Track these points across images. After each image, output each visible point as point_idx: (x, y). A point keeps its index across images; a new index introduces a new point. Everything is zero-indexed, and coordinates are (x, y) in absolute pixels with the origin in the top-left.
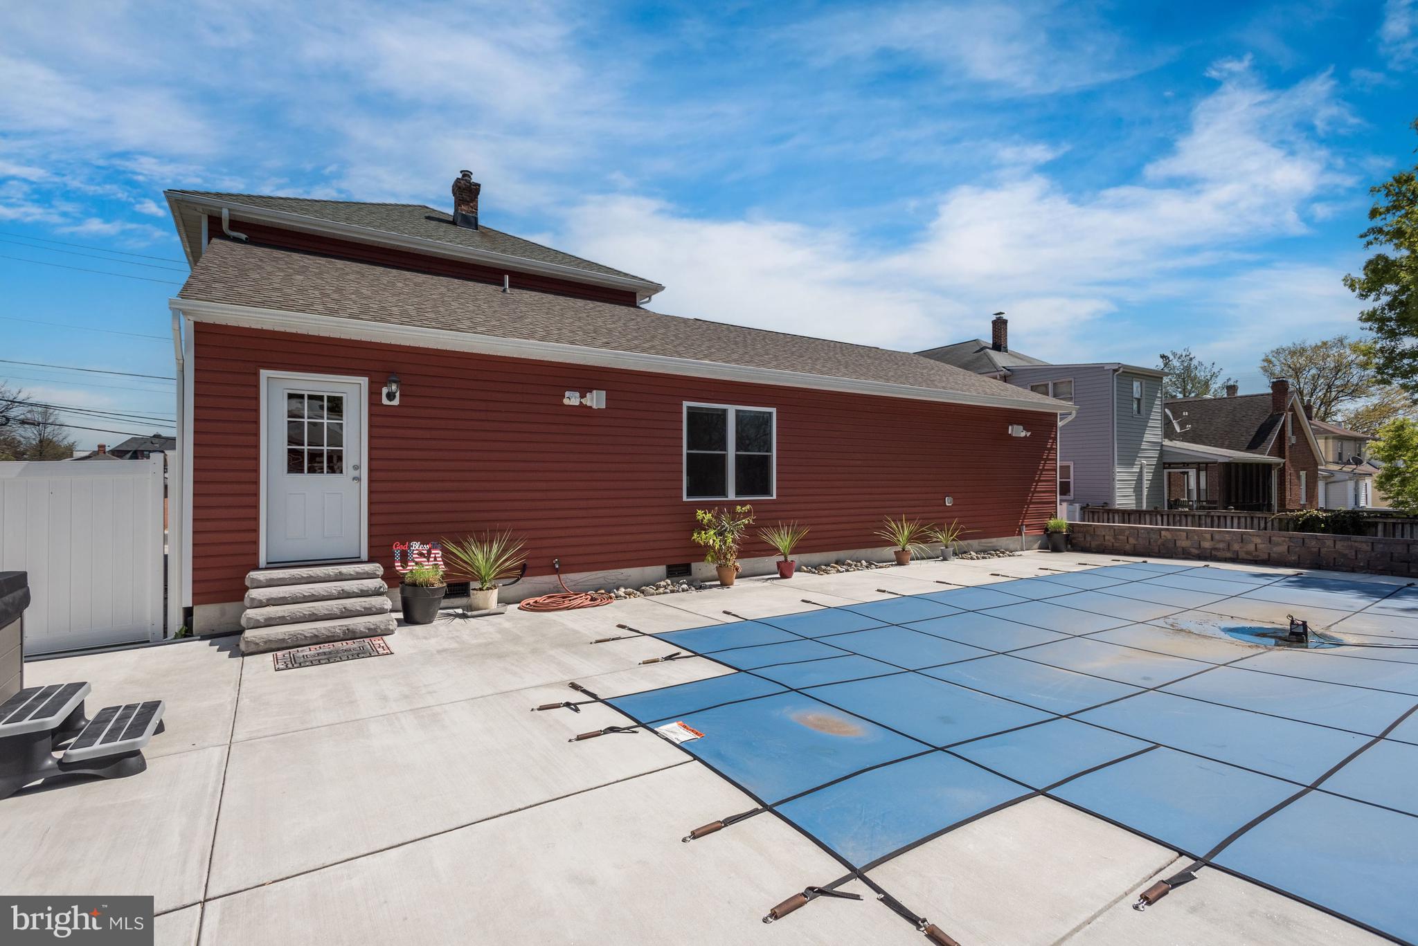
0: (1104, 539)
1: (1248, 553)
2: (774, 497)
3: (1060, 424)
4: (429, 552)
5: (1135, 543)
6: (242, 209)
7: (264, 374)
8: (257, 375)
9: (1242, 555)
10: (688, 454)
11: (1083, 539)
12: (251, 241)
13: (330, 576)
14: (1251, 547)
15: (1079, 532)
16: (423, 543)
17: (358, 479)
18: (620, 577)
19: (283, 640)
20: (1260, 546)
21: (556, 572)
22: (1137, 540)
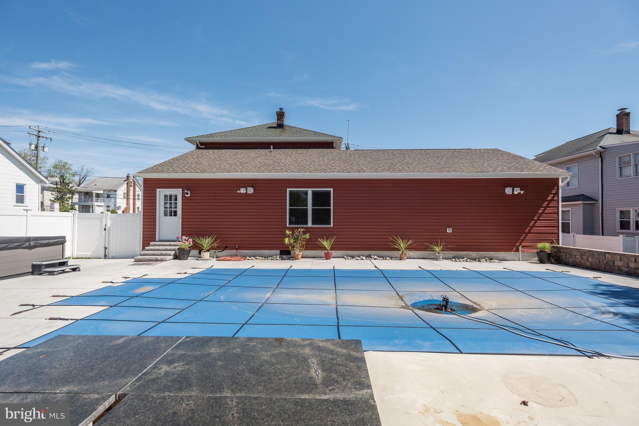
0: (576, 258)
2: (332, 226)
3: (561, 184)
4: (188, 239)
5: (592, 261)
6: (203, 139)
7: (158, 190)
8: (156, 190)
10: (289, 209)
11: (565, 257)
12: (206, 148)
13: (168, 244)
15: (563, 253)
16: (186, 237)
17: (180, 218)
18: (261, 253)
19: (141, 259)
21: (237, 249)
22: (593, 259)
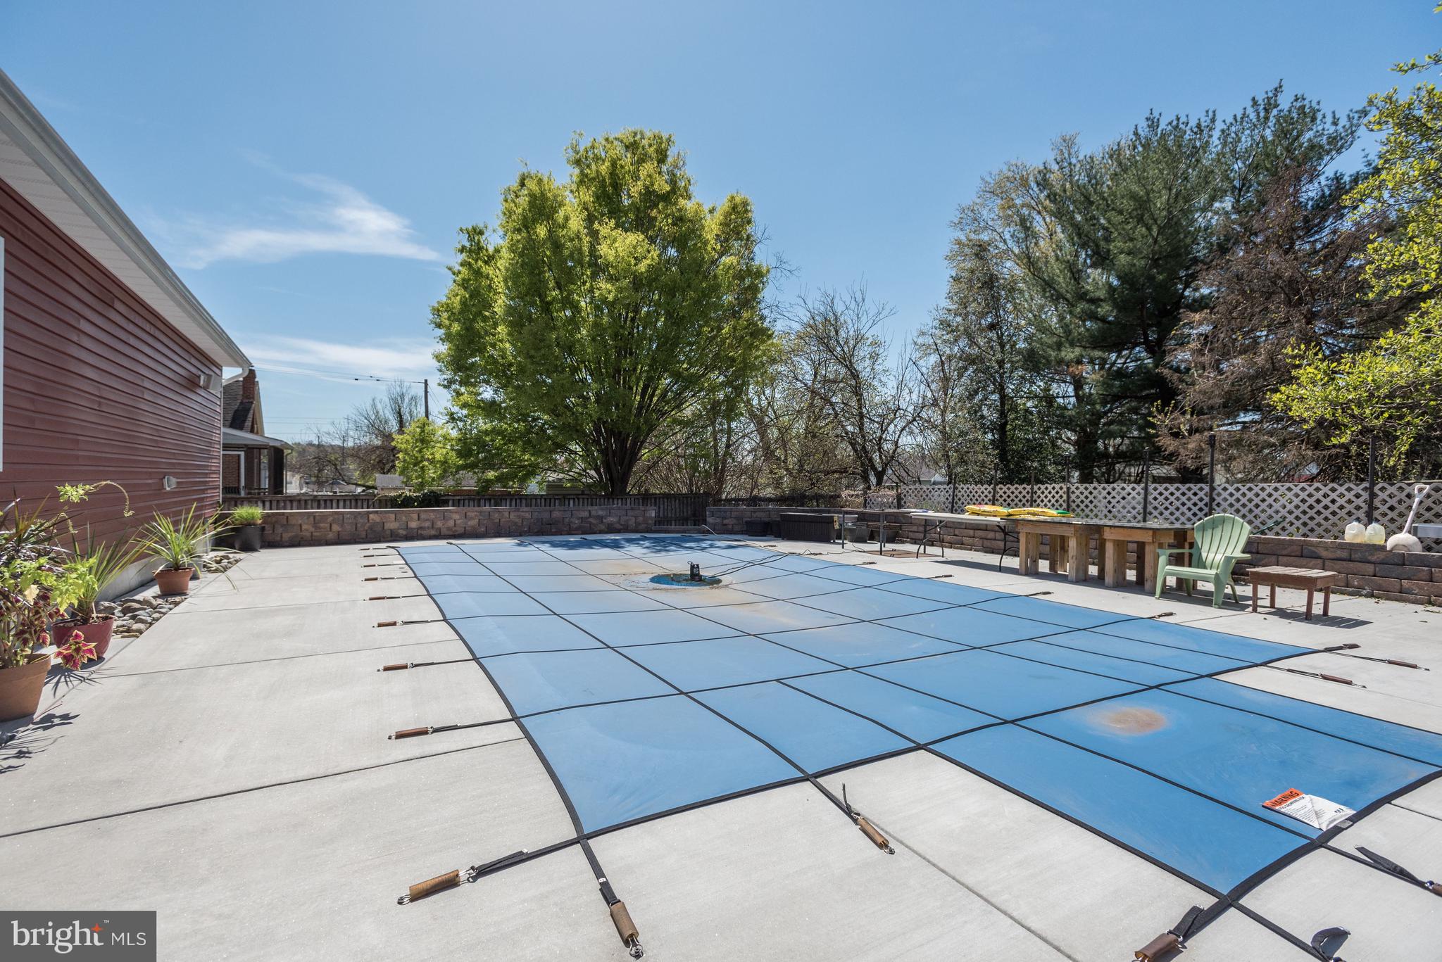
0: (301, 529)
1: (449, 529)
5: (339, 530)
9: (444, 532)
14: (451, 523)
20: (458, 522)
